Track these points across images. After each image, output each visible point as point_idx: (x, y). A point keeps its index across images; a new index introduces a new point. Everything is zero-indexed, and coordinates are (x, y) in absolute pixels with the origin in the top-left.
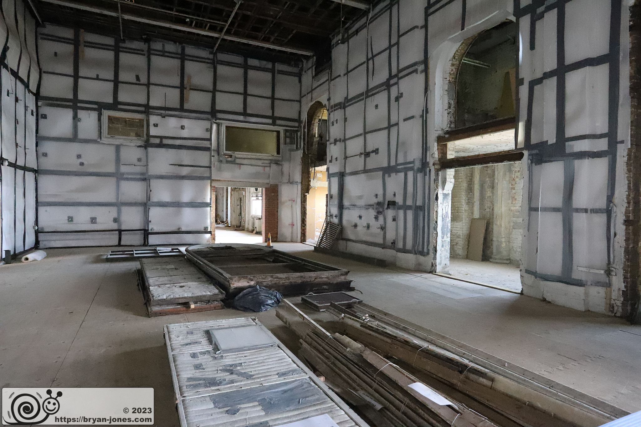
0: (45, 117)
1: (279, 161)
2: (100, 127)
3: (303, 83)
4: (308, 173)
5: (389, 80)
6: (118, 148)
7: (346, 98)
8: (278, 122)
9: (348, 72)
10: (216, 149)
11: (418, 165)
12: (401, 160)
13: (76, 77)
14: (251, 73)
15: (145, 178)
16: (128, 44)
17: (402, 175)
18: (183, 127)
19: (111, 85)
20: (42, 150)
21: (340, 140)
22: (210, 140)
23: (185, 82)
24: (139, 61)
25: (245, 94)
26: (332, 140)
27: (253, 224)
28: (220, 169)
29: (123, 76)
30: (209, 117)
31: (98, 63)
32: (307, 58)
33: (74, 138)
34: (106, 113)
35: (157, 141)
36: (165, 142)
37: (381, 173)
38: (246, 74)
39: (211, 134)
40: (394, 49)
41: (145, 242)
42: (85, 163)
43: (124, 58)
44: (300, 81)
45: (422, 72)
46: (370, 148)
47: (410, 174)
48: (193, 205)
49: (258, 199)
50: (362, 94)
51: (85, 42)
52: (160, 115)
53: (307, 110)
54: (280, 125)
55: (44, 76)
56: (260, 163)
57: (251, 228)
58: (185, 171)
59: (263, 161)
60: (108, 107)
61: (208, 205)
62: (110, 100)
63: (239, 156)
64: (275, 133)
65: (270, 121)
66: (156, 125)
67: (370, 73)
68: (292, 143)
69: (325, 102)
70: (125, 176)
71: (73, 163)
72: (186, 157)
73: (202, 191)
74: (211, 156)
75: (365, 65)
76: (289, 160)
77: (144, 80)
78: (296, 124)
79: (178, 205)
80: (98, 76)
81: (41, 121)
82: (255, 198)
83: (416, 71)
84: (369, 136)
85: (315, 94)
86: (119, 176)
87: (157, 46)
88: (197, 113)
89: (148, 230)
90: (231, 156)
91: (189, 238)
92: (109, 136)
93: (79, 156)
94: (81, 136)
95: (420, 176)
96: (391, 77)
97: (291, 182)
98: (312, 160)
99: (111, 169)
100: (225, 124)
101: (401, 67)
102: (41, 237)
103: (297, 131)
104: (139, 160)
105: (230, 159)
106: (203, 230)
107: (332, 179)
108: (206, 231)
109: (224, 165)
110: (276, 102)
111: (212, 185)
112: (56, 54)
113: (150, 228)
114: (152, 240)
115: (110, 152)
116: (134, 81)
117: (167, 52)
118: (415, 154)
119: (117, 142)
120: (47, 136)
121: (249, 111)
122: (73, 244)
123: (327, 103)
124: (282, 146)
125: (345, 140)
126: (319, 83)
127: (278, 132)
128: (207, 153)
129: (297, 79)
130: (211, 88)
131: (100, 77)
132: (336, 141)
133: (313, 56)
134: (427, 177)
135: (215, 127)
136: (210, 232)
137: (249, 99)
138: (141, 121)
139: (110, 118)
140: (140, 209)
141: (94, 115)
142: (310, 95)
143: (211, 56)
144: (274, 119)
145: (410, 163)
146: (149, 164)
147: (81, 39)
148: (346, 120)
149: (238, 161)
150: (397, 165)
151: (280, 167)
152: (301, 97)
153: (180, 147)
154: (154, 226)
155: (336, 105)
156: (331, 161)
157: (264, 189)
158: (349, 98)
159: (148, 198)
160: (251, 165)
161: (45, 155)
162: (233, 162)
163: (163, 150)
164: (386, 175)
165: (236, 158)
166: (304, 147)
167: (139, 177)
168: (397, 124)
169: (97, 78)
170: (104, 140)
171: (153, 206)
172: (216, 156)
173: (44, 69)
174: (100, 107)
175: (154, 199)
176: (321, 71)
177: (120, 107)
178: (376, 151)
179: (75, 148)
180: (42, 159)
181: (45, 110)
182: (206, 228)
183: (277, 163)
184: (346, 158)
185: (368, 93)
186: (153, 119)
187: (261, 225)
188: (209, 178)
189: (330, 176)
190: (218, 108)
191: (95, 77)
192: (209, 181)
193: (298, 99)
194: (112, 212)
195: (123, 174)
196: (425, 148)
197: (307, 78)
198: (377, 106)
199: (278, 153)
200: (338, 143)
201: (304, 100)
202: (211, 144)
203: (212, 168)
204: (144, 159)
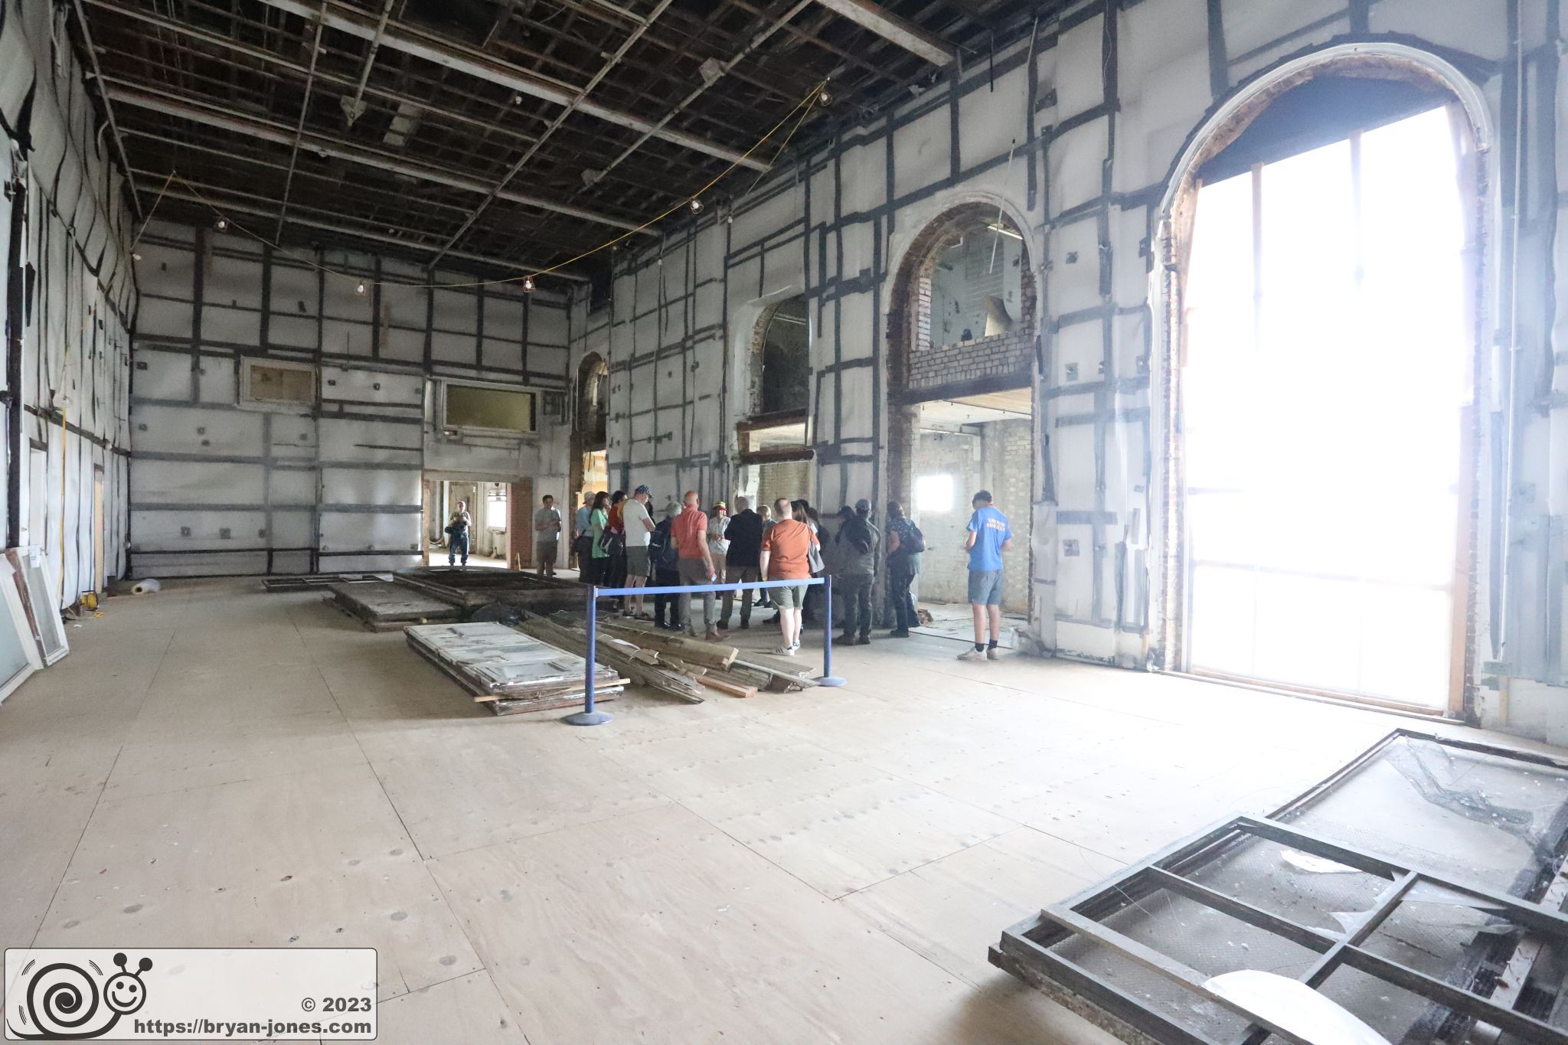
0: (143, 366)
1: (533, 440)
2: (238, 383)
3: (574, 321)
4: (581, 460)
5: (684, 340)
6: (267, 418)
7: (633, 355)
8: (533, 380)
9: (635, 319)
10: (430, 420)
11: (714, 458)
12: (695, 452)
13: (198, 303)
14: (489, 303)
15: (314, 467)
16: (287, 253)
17: (696, 470)
18: (376, 387)
19: (256, 318)
20: (138, 419)
21: (623, 416)
22: (421, 407)
23: (382, 313)
24: (306, 280)
25: (480, 336)
26: (613, 415)
27: (491, 542)
28: (436, 453)
29: (275, 305)
30: (420, 370)
31: (236, 283)
32: (580, 284)
33: (193, 401)
34: (247, 362)
35: (335, 408)
36: (348, 409)
37: (673, 467)
38: (481, 306)
39: (423, 396)
40: (691, 300)
41: (312, 569)
42: (211, 440)
43: (279, 274)
44: (569, 318)
45: (721, 338)
46: (661, 433)
47: (706, 470)
48: (391, 509)
49: (499, 499)
50: (652, 354)
51: (215, 248)
52: (341, 366)
53: (580, 362)
54: (536, 385)
55: (144, 301)
56: (502, 443)
57: (486, 549)
58: (380, 456)
59: (507, 441)
60: (251, 352)
61: (417, 509)
62: (254, 341)
63: (469, 432)
64: (529, 396)
65: (519, 378)
66: (332, 383)
67: (663, 325)
68: (553, 413)
69: (604, 355)
70: (279, 463)
71: (191, 441)
72: (383, 433)
73: (409, 487)
74: (423, 432)
75: (656, 314)
76: (552, 439)
77: (312, 309)
78: (561, 383)
79: (368, 509)
80: (234, 302)
81: (138, 373)
82: (495, 498)
83: (712, 337)
84: (660, 413)
85: (591, 339)
86: (268, 463)
87: (337, 257)
88: (399, 365)
89: (318, 549)
90: (455, 433)
91: (386, 562)
92: (253, 399)
93: (201, 431)
94: (205, 397)
95: (717, 472)
96: (687, 338)
97: (552, 474)
98: (586, 442)
99: (256, 451)
100: (445, 381)
101: (698, 327)
102: (136, 560)
103: (565, 394)
104: (304, 437)
105: (453, 437)
106: (409, 548)
107: (612, 471)
108: (414, 551)
109: (444, 447)
110: (530, 348)
111: (425, 478)
112: (164, 267)
113: (321, 547)
114: (326, 565)
115: (255, 425)
116: (295, 309)
117: (351, 268)
118: (711, 444)
119: (266, 408)
120: (148, 396)
121: (485, 362)
122: (190, 572)
123: (607, 359)
124: (539, 417)
125: (630, 416)
126: (596, 326)
127: (533, 396)
128: (417, 428)
129: (563, 313)
130: (424, 325)
131: (238, 305)
132: (618, 417)
133: (588, 283)
134: (725, 476)
135: (429, 386)
136: (421, 553)
137: (486, 343)
138: (307, 374)
139: (254, 368)
140: (305, 516)
141: (227, 365)
142: (582, 341)
143: (425, 276)
144: (526, 376)
145: (706, 455)
146: (321, 444)
147: (208, 245)
148: (631, 386)
149: (466, 440)
150: (692, 457)
151: (536, 451)
152: (570, 342)
153: (370, 418)
154: (326, 544)
155: (619, 364)
156: (611, 446)
157: (509, 485)
158: (637, 355)
159: (319, 498)
160: (490, 447)
161: (143, 428)
162: (459, 442)
163: (343, 422)
164: (681, 470)
165: (464, 435)
166: (574, 420)
167: (302, 464)
168: (692, 402)
169: (234, 306)
170: (244, 405)
171: (326, 510)
172: (431, 433)
173: (143, 289)
174: (237, 352)
175: (330, 499)
176: (600, 308)
177: (271, 352)
178: (669, 436)
179: (194, 417)
180: (140, 436)
181: (145, 356)
182: (414, 547)
183: (530, 443)
184: (632, 442)
185: (661, 354)
186: (328, 373)
187: (504, 544)
188: (421, 467)
189: (610, 467)
190: (434, 357)
191: (231, 304)
192: (420, 472)
193: (566, 343)
194: (259, 520)
195: (276, 459)
196: (723, 438)
197: (580, 312)
198: (670, 374)
199: (533, 428)
200: (620, 420)
201: (574, 347)
202: (423, 414)
203: (426, 452)
204: (311, 435)
